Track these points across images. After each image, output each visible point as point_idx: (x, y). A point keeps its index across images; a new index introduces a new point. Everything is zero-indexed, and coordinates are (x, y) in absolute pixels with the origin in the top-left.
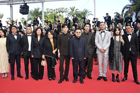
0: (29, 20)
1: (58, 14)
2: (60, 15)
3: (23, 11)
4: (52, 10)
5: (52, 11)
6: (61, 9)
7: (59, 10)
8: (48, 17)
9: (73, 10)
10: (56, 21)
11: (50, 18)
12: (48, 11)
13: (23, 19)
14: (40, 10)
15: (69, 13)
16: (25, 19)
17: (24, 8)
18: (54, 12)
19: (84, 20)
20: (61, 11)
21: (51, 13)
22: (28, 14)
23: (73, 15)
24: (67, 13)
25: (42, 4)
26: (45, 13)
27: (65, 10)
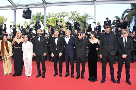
0: (31, 24)
2: (61, 19)
3: (26, 16)
4: (53, 14)
6: (62, 13)
7: (60, 14)
8: (50, 21)
9: (74, 14)
10: (57, 25)
12: (50, 15)
13: (26, 23)
14: (42, 15)
15: (70, 18)
17: (27, 13)
18: (55, 17)
19: (85, 24)
20: (63, 16)
21: (53, 17)
22: (30, 18)
23: (74, 19)
24: (68, 18)
25: (44, 8)
26: (47, 17)
27: (66, 15)
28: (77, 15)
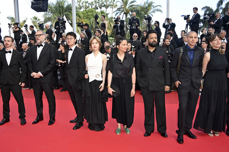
0: (46, 21)
1: (99, 10)
2: (102, 12)
3: (38, 6)
4: (86, 2)
5: (87, 5)
6: (104, 1)
7: (100, 3)
8: (82, 15)
9: (126, 3)
11: (84, 18)
12: (81, 5)
13: (36, 19)
14: (66, 5)
15: (119, 9)
16: (39, 20)
18: (90, 8)
19: (149, 22)
20: (105, 6)
21: (86, 8)
22: (46, 11)
23: (125, 11)
24: (115, 9)
27: (112, 4)
28: (133, 4)
